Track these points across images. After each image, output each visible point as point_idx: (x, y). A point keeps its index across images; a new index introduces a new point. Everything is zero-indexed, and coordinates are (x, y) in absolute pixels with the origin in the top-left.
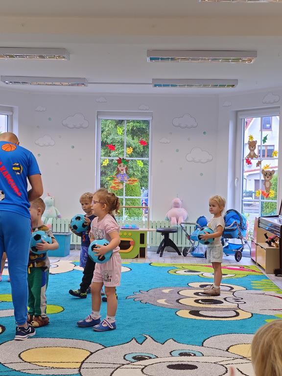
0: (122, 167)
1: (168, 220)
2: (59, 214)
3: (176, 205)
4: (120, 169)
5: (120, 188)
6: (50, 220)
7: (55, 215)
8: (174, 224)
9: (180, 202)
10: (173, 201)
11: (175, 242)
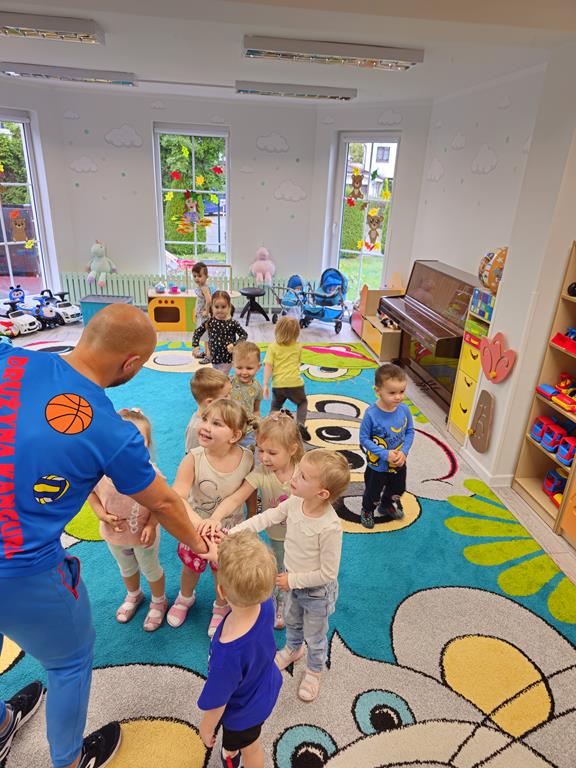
0: (190, 202)
1: (253, 275)
2: (114, 267)
3: (263, 258)
4: (189, 206)
5: (190, 231)
6: (103, 275)
7: (109, 269)
8: (260, 281)
9: (267, 254)
10: (258, 252)
11: (261, 304)
